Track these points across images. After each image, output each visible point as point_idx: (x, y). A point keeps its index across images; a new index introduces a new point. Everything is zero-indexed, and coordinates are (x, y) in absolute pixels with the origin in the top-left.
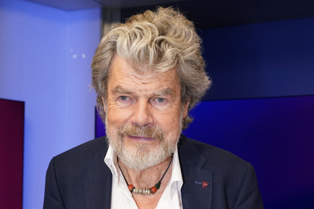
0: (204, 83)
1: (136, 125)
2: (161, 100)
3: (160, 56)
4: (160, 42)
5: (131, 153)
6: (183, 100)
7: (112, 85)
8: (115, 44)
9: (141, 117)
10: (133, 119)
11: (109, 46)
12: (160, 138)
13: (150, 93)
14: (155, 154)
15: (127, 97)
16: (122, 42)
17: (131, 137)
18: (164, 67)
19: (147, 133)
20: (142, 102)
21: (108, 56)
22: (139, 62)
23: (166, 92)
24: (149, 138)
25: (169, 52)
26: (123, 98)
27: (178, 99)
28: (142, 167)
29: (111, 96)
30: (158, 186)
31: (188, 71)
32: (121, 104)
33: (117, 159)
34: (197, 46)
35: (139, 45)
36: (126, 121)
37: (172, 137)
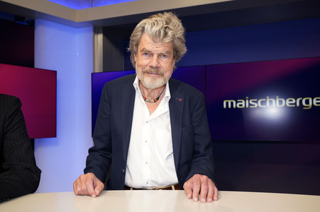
0: (184, 50)
1: (152, 67)
2: (164, 56)
3: (166, 34)
4: (166, 28)
5: (148, 81)
6: (174, 57)
7: (140, 47)
8: (144, 28)
9: (154, 63)
10: (150, 64)
11: (140, 29)
12: (162, 75)
13: (159, 52)
14: (159, 82)
15: (148, 53)
16: (148, 27)
17: (148, 73)
18: (167, 40)
19: (156, 71)
20: (155, 56)
21: (139, 33)
22: (156, 37)
23: (167, 52)
24: (157, 74)
25: (170, 33)
26: (146, 54)
27: (172, 56)
28: (153, 88)
29: (139, 53)
30: (158, 99)
31: (178, 43)
32: (144, 57)
33: (139, 81)
34: (183, 31)
35: (156, 29)
36: (146, 66)
37: (168, 75)
